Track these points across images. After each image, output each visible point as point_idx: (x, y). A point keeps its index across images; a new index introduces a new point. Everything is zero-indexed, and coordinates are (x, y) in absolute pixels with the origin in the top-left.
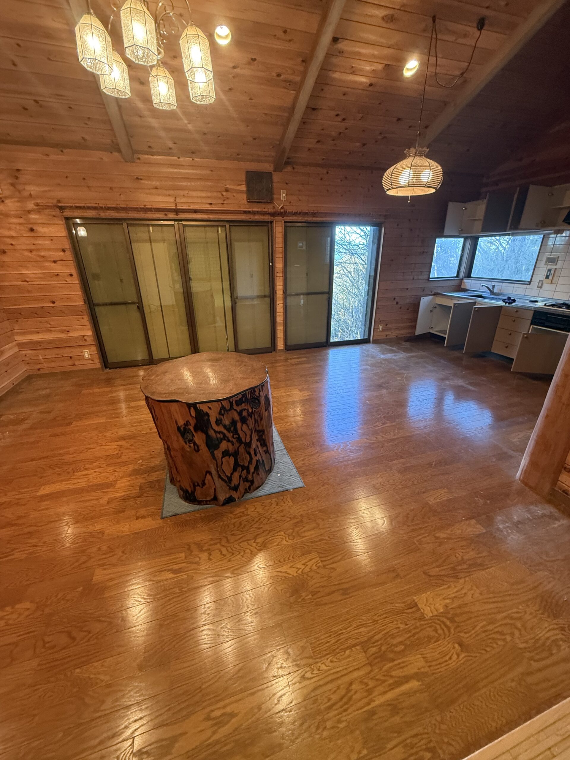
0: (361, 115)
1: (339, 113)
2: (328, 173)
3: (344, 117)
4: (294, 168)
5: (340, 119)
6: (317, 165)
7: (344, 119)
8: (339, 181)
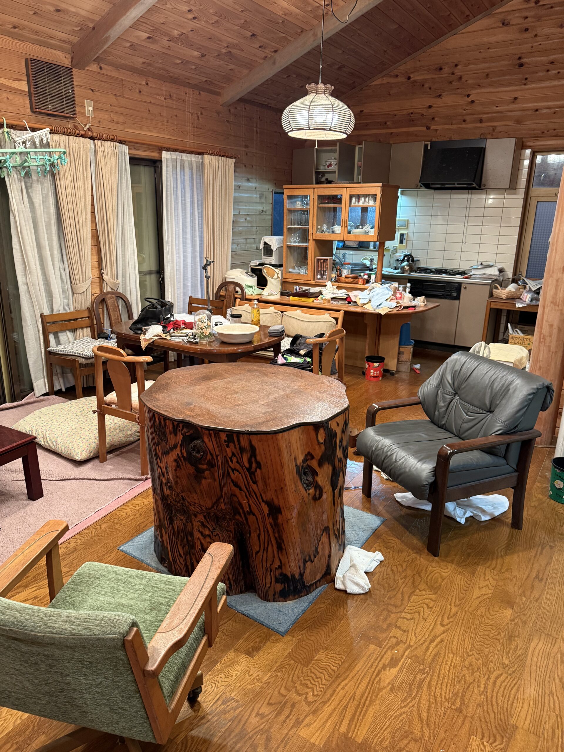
0: (216, 18)
1: (194, 8)
2: (147, 84)
3: (196, 15)
4: (101, 68)
5: (190, 16)
6: (133, 70)
7: (194, 18)
8: (163, 98)
